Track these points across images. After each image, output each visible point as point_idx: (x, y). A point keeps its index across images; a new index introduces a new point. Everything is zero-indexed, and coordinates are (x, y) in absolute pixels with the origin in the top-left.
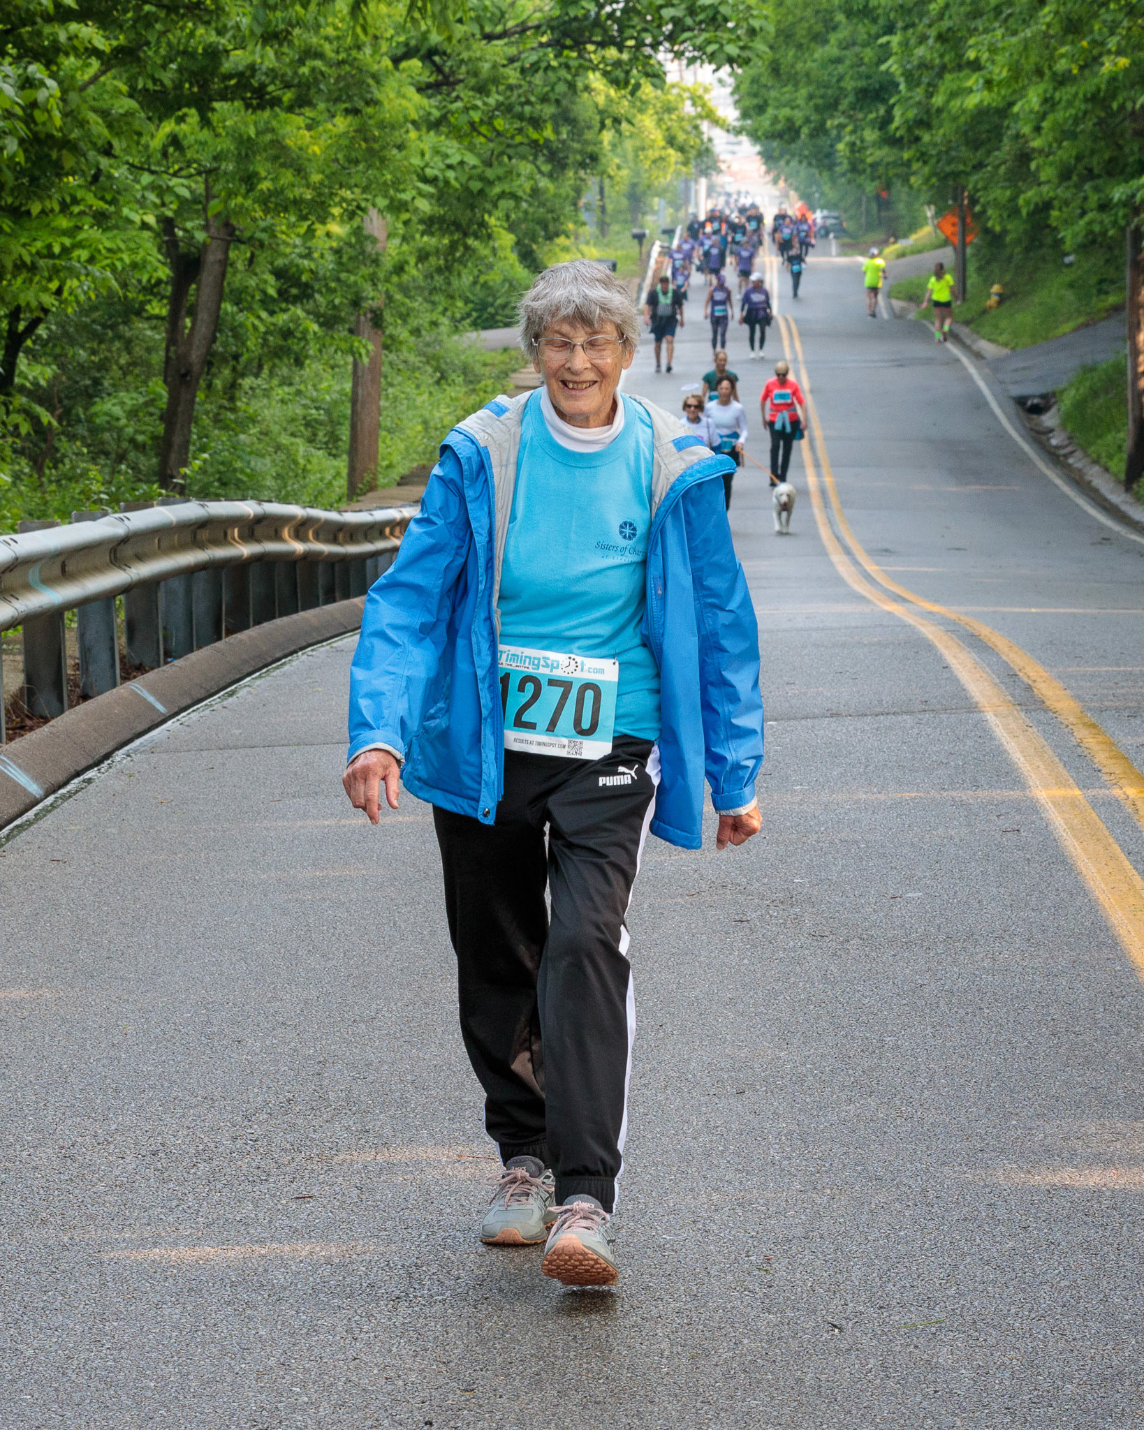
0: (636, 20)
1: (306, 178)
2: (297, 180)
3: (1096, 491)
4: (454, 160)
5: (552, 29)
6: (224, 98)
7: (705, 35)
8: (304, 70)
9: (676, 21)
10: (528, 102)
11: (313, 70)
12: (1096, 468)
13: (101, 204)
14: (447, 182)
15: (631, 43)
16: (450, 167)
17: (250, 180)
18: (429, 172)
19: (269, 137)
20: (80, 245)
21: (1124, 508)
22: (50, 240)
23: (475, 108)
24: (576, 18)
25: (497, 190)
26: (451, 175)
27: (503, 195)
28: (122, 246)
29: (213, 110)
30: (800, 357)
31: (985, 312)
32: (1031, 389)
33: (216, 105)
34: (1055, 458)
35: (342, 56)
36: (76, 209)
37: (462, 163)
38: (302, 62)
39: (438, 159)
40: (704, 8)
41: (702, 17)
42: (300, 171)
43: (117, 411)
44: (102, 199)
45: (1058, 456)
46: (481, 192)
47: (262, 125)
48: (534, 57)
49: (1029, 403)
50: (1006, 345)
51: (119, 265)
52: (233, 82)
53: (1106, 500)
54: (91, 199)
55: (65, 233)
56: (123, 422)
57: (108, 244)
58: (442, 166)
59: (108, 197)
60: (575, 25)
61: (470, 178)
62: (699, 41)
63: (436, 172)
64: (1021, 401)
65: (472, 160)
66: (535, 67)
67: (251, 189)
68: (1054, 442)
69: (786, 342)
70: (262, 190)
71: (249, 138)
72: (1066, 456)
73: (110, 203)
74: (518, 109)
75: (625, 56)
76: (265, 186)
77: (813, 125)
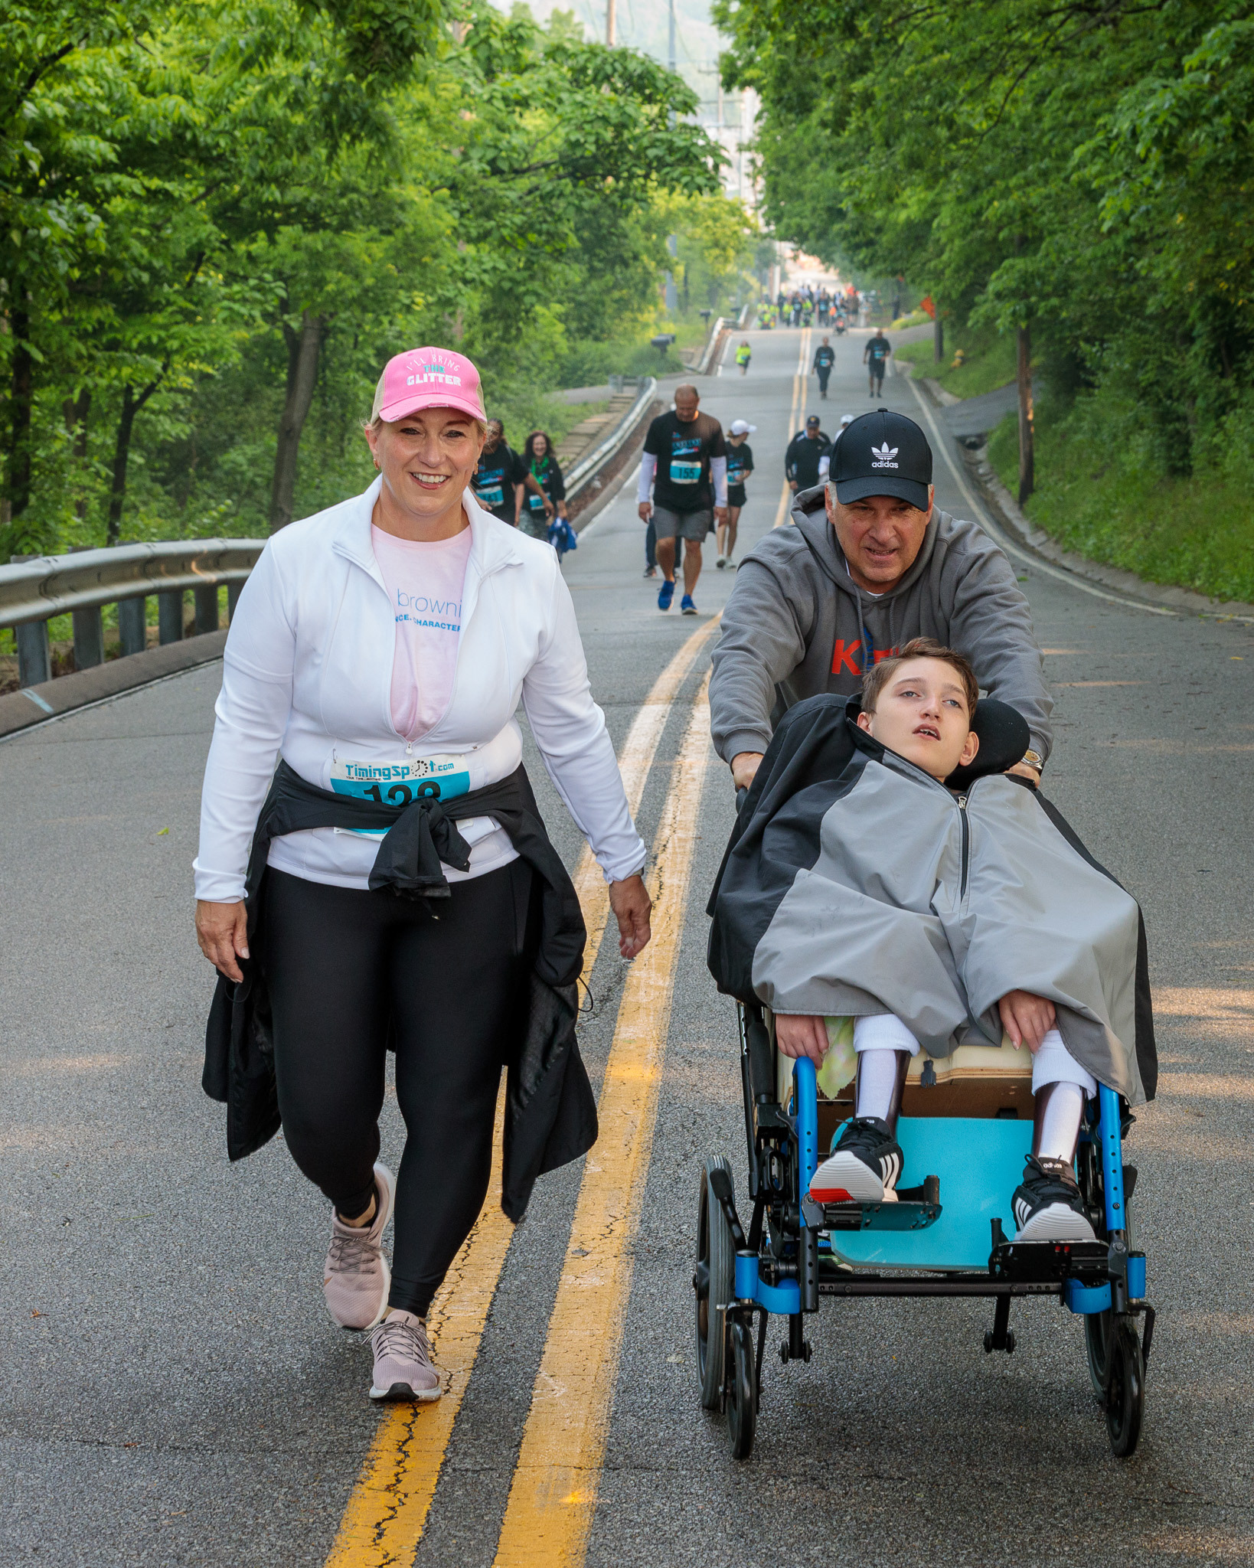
0: (628, 158)
1: (361, 282)
2: (355, 283)
3: (999, 509)
4: (488, 266)
5: (564, 165)
6: (287, 221)
7: (680, 169)
8: (344, 201)
9: (659, 159)
10: (545, 221)
11: (351, 201)
12: (1005, 491)
13: (191, 307)
14: (482, 283)
15: (625, 174)
16: (485, 271)
17: (320, 283)
18: (468, 275)
19: (332, 251)
20: (172, 337)
21: (1016, 522)
22: (149, 333)
23: (505, 226)
24: (582, 157)
25: (522, 289)
26: (486, 277)
27: (527, 293)
28: (205, 336)
29: (279, 232)
30: (803, 408)
31: (951, 370)
32: (970, 430)
33: (282, 228)
34: (977, 483)
35: (374, 191)
36: (170, 309)
37: (494, 269)
38: (342, 195)
39: (475, 265)
40: (680, 149)
41: (678, 155)
42: (357, 276)
43: (241, 459)
44: (191, 301)
45: (979, 482)
46: (511, 289)
47: (327, 241)
48: (549, 188)
49: (968, 441)
50: (958, 396)
51: (202, 352)
52: (294, 210)
53: (1004, 516)
54: (182, 302)
55: (165, 327)
56: (245, 467)
57: (194, 336)
58: (478, 270)
59: (195, 299)
60: (582, 162)
61: (503, 279)
62: (675, 174)
63: (473, 275)
64: (961, 440)
65: (502, 266)
66: (550, 195)
67: (321, 290)
68: (981, 471)
69: (795, 396)
70: (328, 293)
71: (318, 252)
72: (986, 482)
73: (196, 304)
74: (538, 226)
75: (621, 184)
76: (330, 287)
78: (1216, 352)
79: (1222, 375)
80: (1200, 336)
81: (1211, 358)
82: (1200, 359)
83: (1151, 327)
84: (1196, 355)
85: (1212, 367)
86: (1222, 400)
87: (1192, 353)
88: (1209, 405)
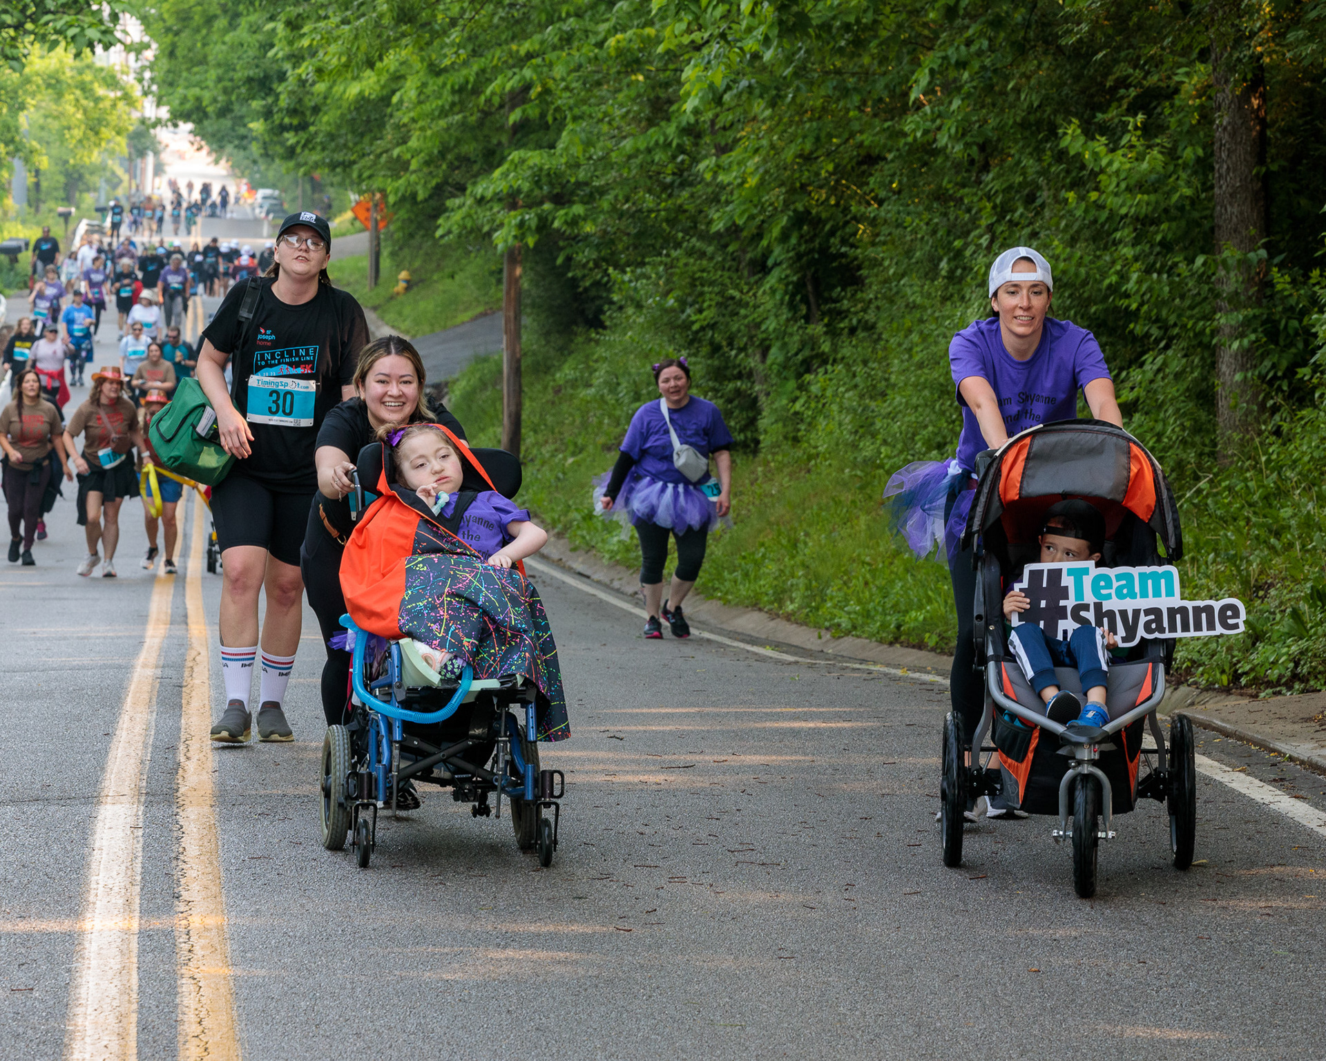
31: (393, 298)
62: (59, 25)
77: (219, 105)
78: (799, 286)
79: (808, 319)
80: (776, 264)
81: (793, 296)
82: (778, 297)
83: (710, 249)
84: (773, 291)
85: (792, 306)
86: (806, 353)
87: (767, 286)
88: (788, 359)
